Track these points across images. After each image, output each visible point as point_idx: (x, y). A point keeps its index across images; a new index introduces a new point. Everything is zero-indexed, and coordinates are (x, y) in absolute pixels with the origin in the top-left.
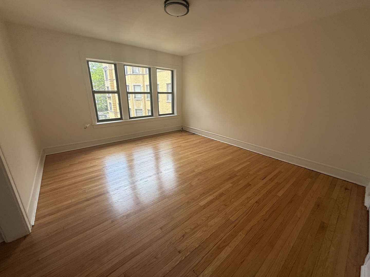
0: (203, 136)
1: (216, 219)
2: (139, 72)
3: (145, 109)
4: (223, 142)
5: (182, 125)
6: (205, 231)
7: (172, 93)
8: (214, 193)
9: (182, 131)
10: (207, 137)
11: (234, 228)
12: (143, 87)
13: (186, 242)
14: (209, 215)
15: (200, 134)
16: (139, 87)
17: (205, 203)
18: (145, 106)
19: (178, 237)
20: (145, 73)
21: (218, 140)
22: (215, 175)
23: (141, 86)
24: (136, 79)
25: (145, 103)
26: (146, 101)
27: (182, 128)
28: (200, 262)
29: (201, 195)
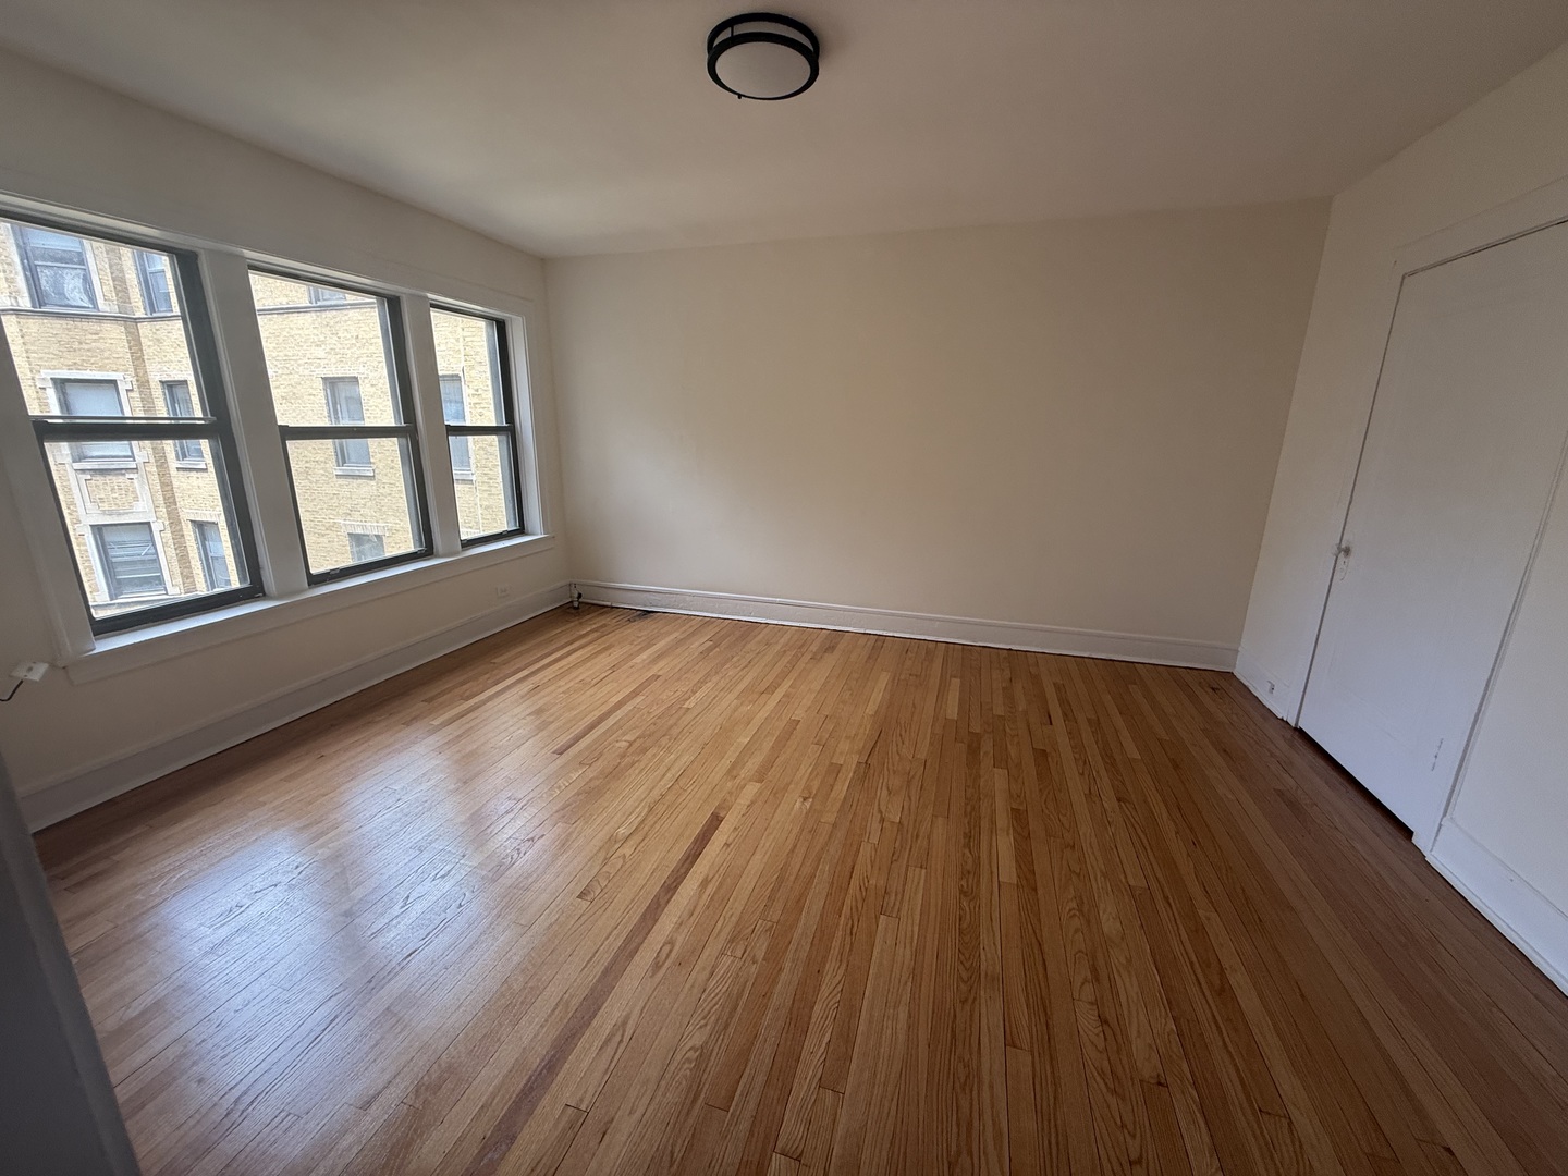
0: (697, 613)
1: (1102, 906)
2: (93, 300)
3: (174, 521)
4: (798, 624)
5: (568, 581)
6: (1129, 961)
7: (508, 429)
8: (993, 822)
9: (578, 608)
10: (716, 616)
11: (1171, 907)
12: (135, 395)
13: (1134, 1034)
14: (1073, 905)
15: (681, 608)
16: (108, 393)
17: (1014, 870)
18: (171, 501)
19: (1097, 1035)
20: (140, 314)
21: (776, 622)
22: (922, 755)
23: (122, 387)
24: (76, 345)
25: (166, 485)
26: (173, 472)
27: (580, 596)
28: (1237, 1070)
29: (967, 845)
